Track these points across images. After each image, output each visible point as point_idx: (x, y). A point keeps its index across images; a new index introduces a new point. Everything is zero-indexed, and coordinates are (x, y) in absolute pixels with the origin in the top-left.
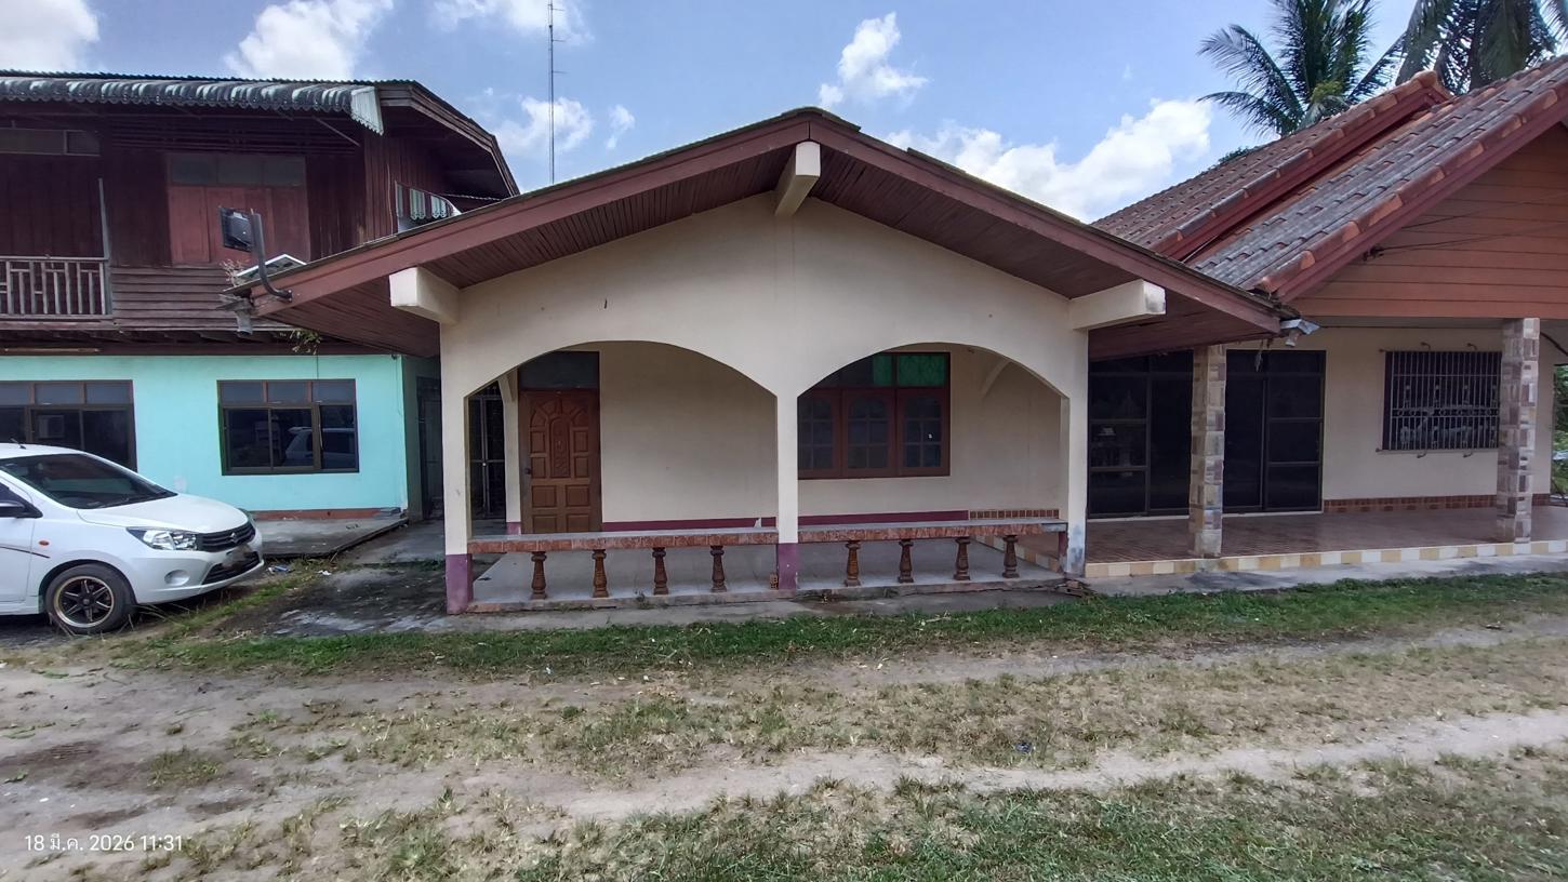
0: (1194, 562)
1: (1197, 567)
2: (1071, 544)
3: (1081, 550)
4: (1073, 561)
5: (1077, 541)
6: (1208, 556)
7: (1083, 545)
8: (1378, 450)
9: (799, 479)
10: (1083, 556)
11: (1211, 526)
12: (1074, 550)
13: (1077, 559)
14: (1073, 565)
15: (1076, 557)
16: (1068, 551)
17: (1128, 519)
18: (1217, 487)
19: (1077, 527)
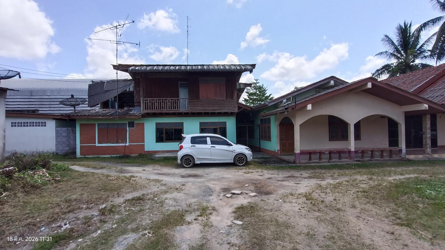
0: (426, 155)
2: (403, 152)
6: (429, 154)
9: (355, 140)
10: (405, 153)
11: (429, 148)
14: (404, 156)
16: (403, 153)
19: (404, 148)
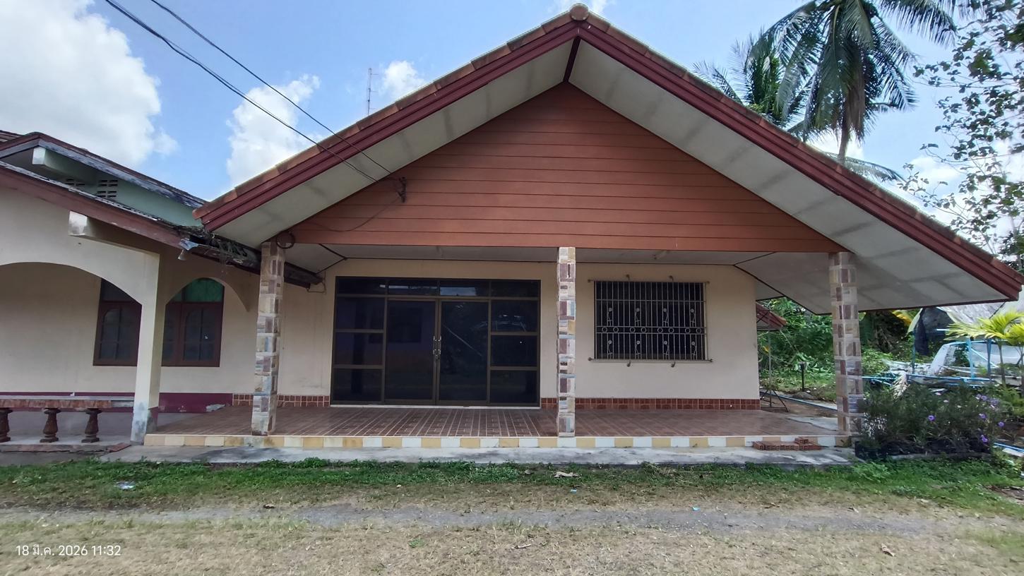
0: (243, 439)
1: (245, 442)
2: (136, 418)
3: (144, 423)
4: (137, 431)
5: (141, 415)
6: (257, 433)
7: (146, 420)
8: (590, 359)
10: (145, 428)
11: (258, 409)
12: (137, 423)
13: (140, 430)
14: (137, 434)
15: (139, 429)
16: (133, 423)
17: (365, 406)
18: (265, 378)
19: (141, 404)
